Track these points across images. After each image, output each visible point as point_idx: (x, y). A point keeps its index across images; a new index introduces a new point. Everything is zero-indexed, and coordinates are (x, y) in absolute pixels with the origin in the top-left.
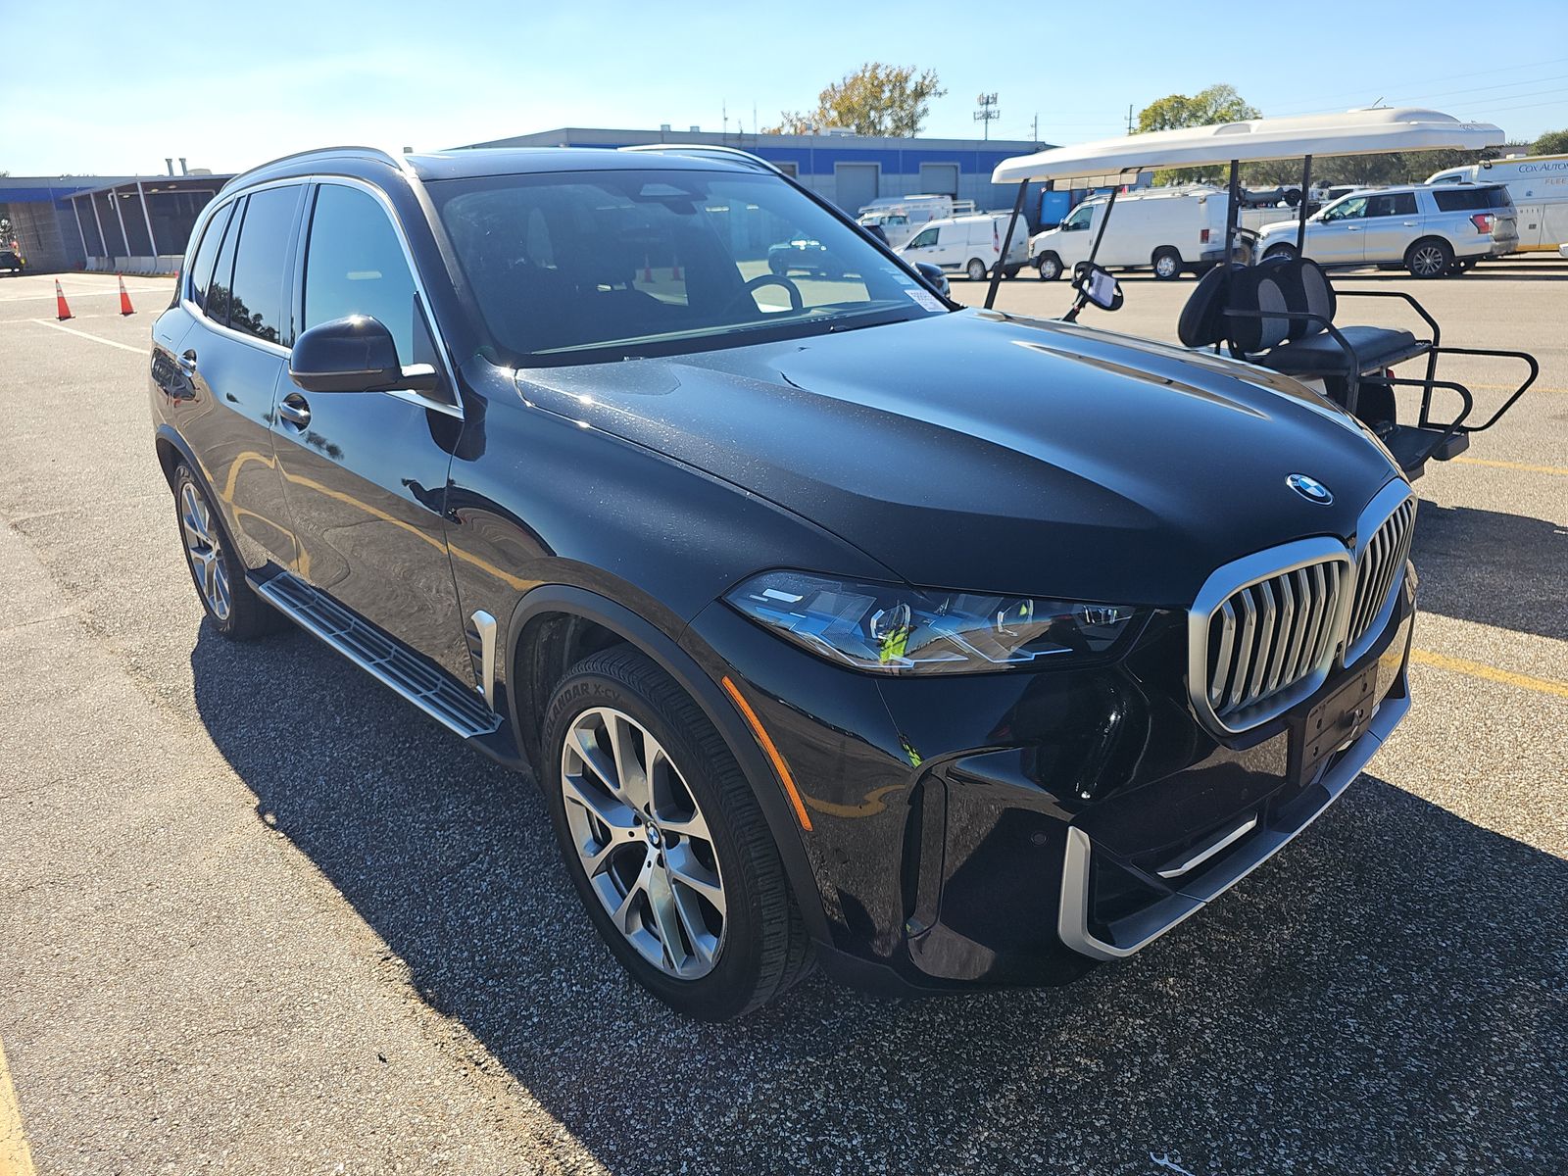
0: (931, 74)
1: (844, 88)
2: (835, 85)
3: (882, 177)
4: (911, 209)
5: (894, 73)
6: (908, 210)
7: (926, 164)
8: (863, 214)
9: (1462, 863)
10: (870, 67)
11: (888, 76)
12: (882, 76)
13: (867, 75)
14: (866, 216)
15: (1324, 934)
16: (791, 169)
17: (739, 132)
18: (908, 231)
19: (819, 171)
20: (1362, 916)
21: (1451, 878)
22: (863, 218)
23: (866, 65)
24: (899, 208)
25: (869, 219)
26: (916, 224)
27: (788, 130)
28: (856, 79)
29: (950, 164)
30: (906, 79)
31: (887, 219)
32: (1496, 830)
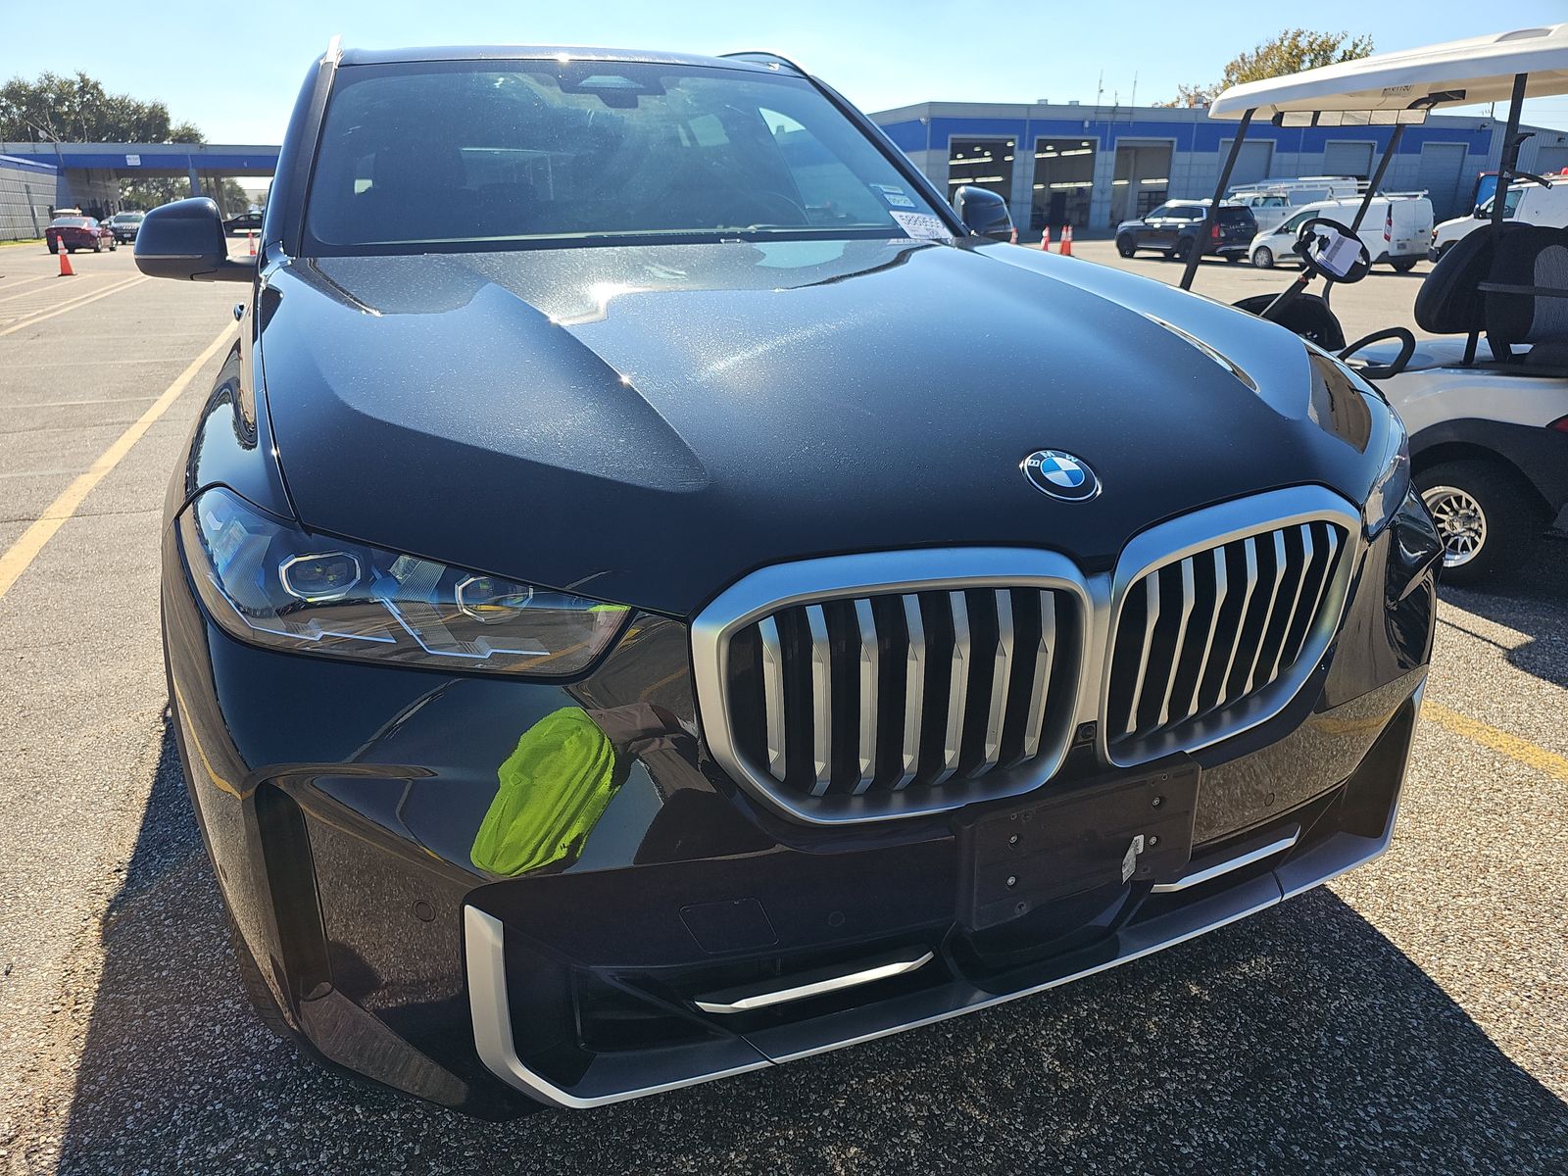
0: (1366, 41)
1: (1255, 58)
2: (1247, 55)
3: (1276, 156)
4: (1295, 189)
5: (1318, 42)
6: (1288, 191)
7: (1332, 141)
8: (1235, 194)
9: (1434, 1110)
10: (1290, 35)
11: (1311, 44)
12: (1303, 43)
13: (1286, 43)
14: (1238, 196)
15: (1126, 1152)
16: (1168, 145)
17: (1114, 105)
18: (1284, 214)
19: (1201, 147)
20: (1205, 1144)
21: (1399, 1128)
22: (1233, 198)
23: (1287, 33)
24: (1279, 188)
25: (1241, 200)
26: (1294, 206)
27: (1183, 104)
28: (1271, 49)
29: (1367, 142)
30: (1333, 48)
31: (1261, 201)
32: (1536, 1075)
